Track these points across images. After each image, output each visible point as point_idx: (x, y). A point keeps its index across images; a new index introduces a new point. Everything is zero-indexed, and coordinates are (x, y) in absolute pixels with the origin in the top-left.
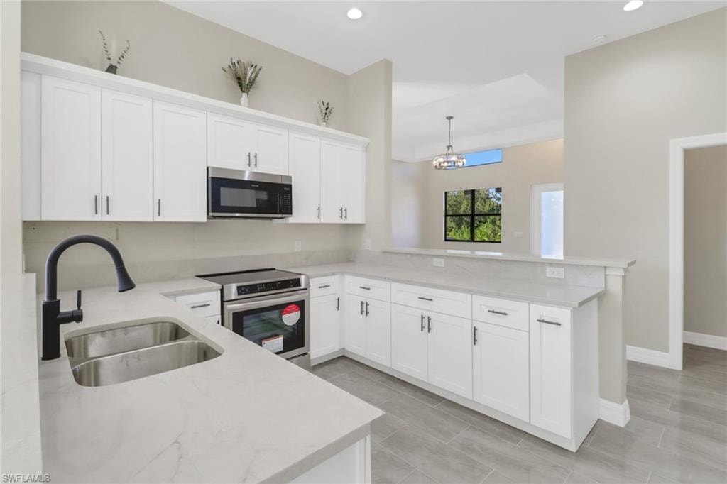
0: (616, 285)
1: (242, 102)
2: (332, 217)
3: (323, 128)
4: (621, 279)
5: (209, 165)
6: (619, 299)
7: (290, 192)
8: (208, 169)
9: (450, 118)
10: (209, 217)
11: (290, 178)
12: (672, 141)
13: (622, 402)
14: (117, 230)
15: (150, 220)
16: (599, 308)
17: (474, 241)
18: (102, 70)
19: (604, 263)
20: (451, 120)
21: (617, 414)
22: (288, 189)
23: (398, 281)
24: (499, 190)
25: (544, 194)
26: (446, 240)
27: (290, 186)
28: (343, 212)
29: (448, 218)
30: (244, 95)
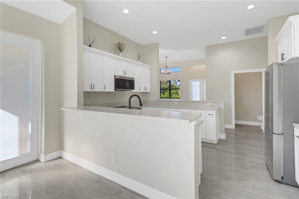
0: (222, 106)
1: (121, 55)
2: (143, 90)
3: (138, 62)
4: (223, 105)
5: (115, 75)
6: (223, 109)
7: (134, 82)
8: (115, 76)
9: (166, 57)
10: (115, 90)
11: (134, 78)
12: (232, 71)
13: (224, 134)
14: (89, 94)
15: (102, 91)
16: (219, 112)
17: (170, 98)
18: (88, 46)
19: (219, 101)
20: (167, 58)
21: (223, 136)
22: (133, 82)
23: (169, 108)
24: (179, 81)
25: (194, 83)
26: (161, 98)
27: (134, 81)
28: (145, 88)
29: (161, 90)
30: (121, 53)
